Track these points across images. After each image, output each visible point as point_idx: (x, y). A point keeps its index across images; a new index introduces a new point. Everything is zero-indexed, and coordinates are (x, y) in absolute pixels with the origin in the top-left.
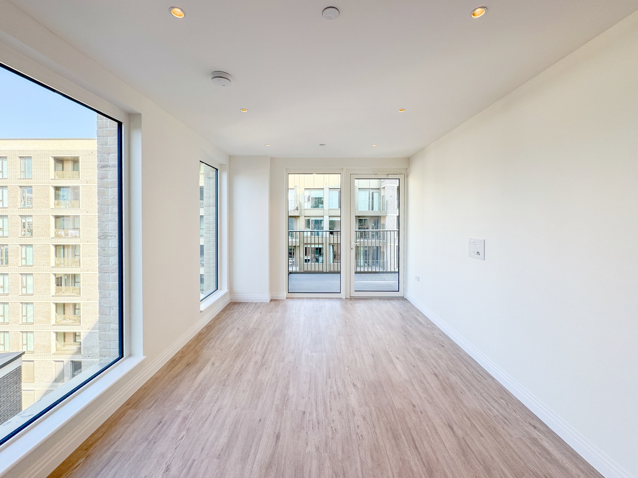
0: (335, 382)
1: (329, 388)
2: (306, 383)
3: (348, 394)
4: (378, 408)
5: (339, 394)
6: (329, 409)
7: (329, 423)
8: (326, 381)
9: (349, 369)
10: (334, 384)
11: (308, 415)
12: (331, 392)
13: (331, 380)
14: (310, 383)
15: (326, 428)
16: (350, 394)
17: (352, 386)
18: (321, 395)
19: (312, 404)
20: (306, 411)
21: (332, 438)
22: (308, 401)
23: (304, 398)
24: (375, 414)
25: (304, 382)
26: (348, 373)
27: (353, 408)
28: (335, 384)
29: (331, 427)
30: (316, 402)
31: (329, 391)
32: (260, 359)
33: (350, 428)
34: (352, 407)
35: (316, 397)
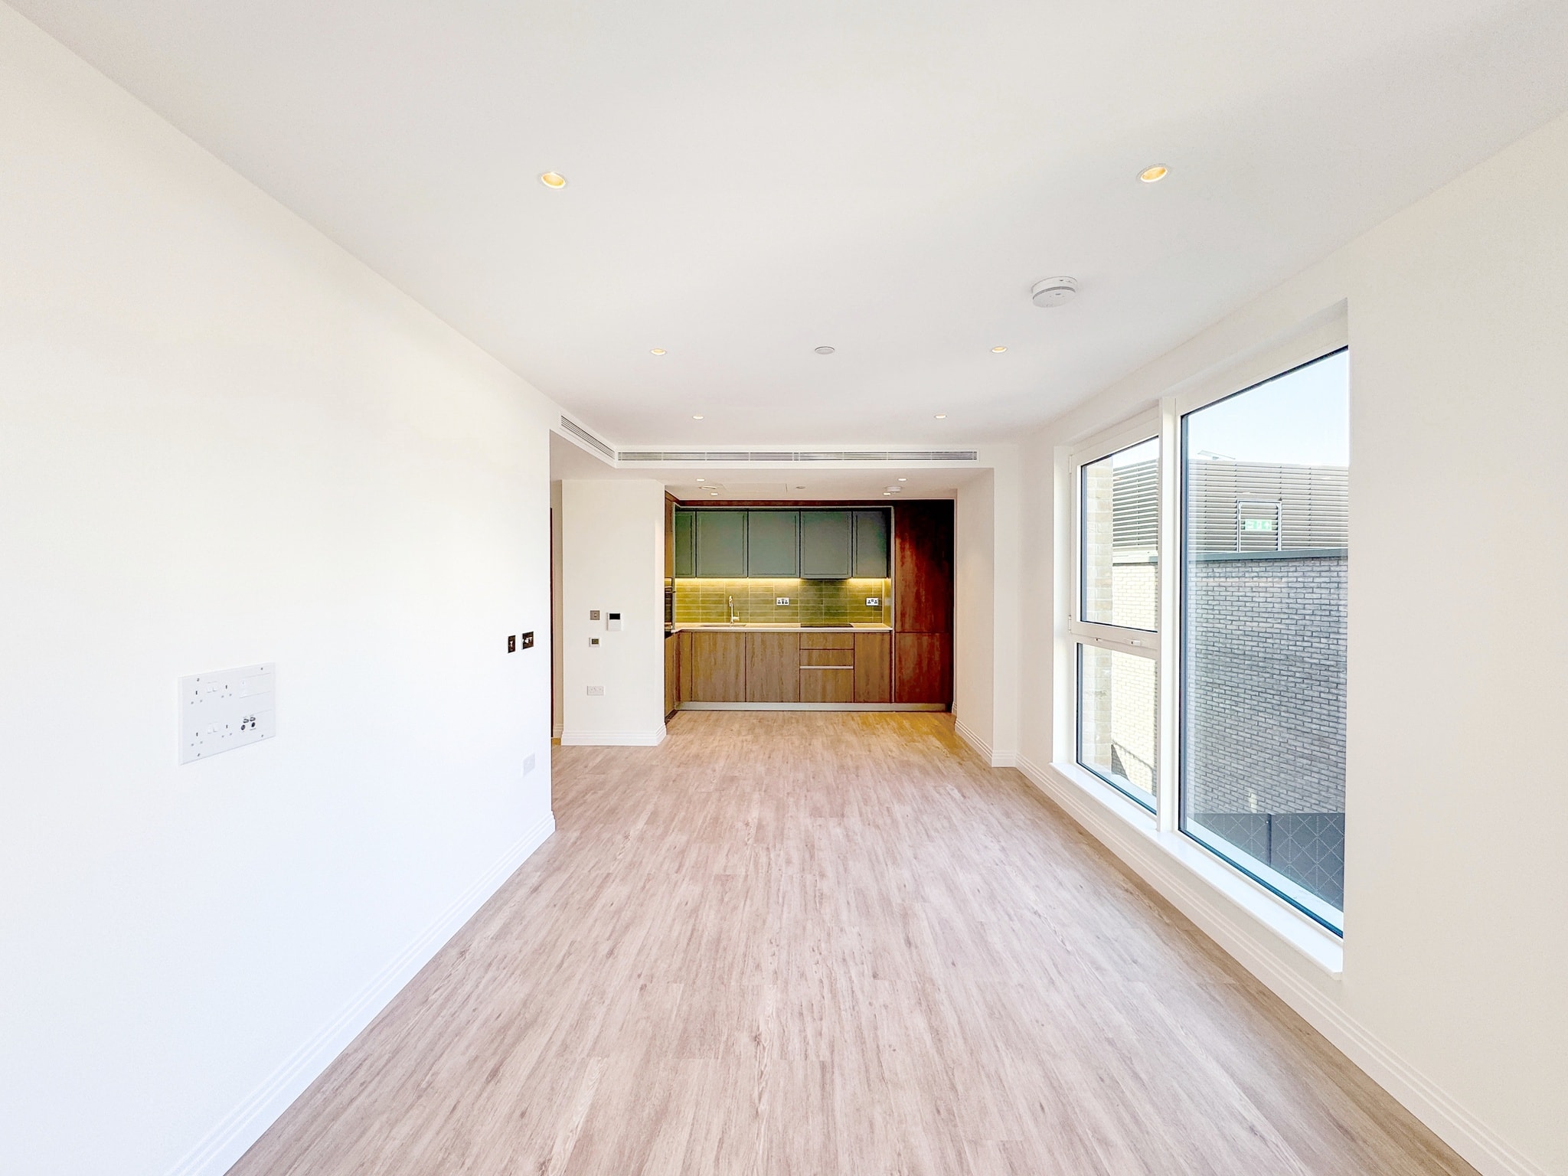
0: (809, 1051)
1: (825, 1030)
2: (890, 1046)
3: (778, 1016)
4: (723, 983)
5: (801, 1014)
6: (824, 982)
7: (824, 960)
8: (832, 1052)
9: (757, 1101)
10: (811, 1042)
11: (866, 972)
12: (821, 1019)
13: (818, 1056)
14: (878, 1047)
15: (830, 952)
16: (774, 1015)
17: (763, 1038)
18: (843, 1012)
19: (863, 992)
20: (872, 978)
21: (820, 940)
22: (871, 998)
23: (884, 1006)
24: (734, 973)
25: (894, 1050)
26: (764, 1084)
27: (775, 983)
28: (808, 1044)
29: (820, 954)
30: (853, 996)
31: (823, 1021)
32: (1105, 1163)
33: (789, 953)
34: (776, 986)
35: (856, 1008)
